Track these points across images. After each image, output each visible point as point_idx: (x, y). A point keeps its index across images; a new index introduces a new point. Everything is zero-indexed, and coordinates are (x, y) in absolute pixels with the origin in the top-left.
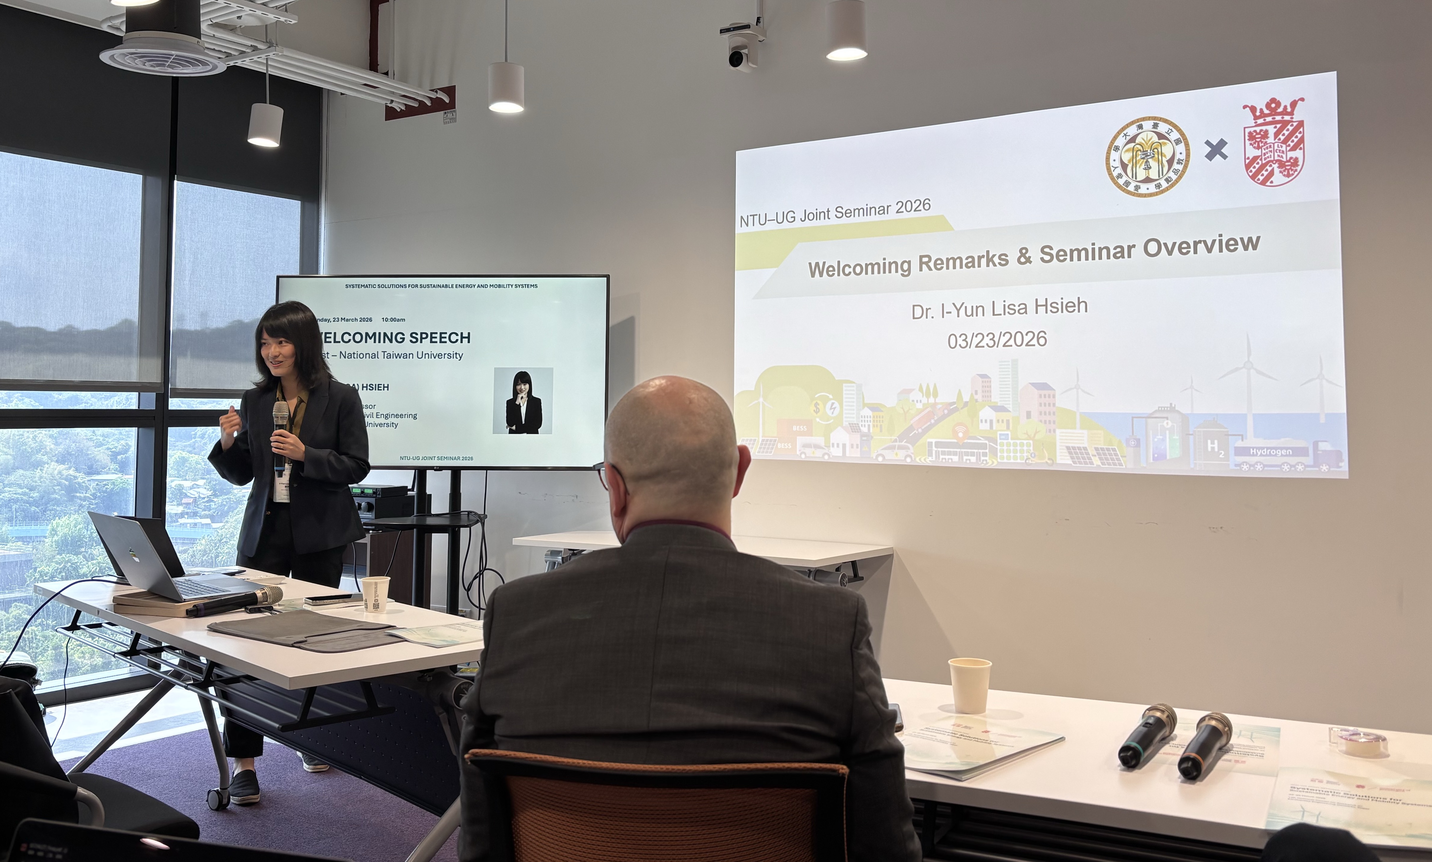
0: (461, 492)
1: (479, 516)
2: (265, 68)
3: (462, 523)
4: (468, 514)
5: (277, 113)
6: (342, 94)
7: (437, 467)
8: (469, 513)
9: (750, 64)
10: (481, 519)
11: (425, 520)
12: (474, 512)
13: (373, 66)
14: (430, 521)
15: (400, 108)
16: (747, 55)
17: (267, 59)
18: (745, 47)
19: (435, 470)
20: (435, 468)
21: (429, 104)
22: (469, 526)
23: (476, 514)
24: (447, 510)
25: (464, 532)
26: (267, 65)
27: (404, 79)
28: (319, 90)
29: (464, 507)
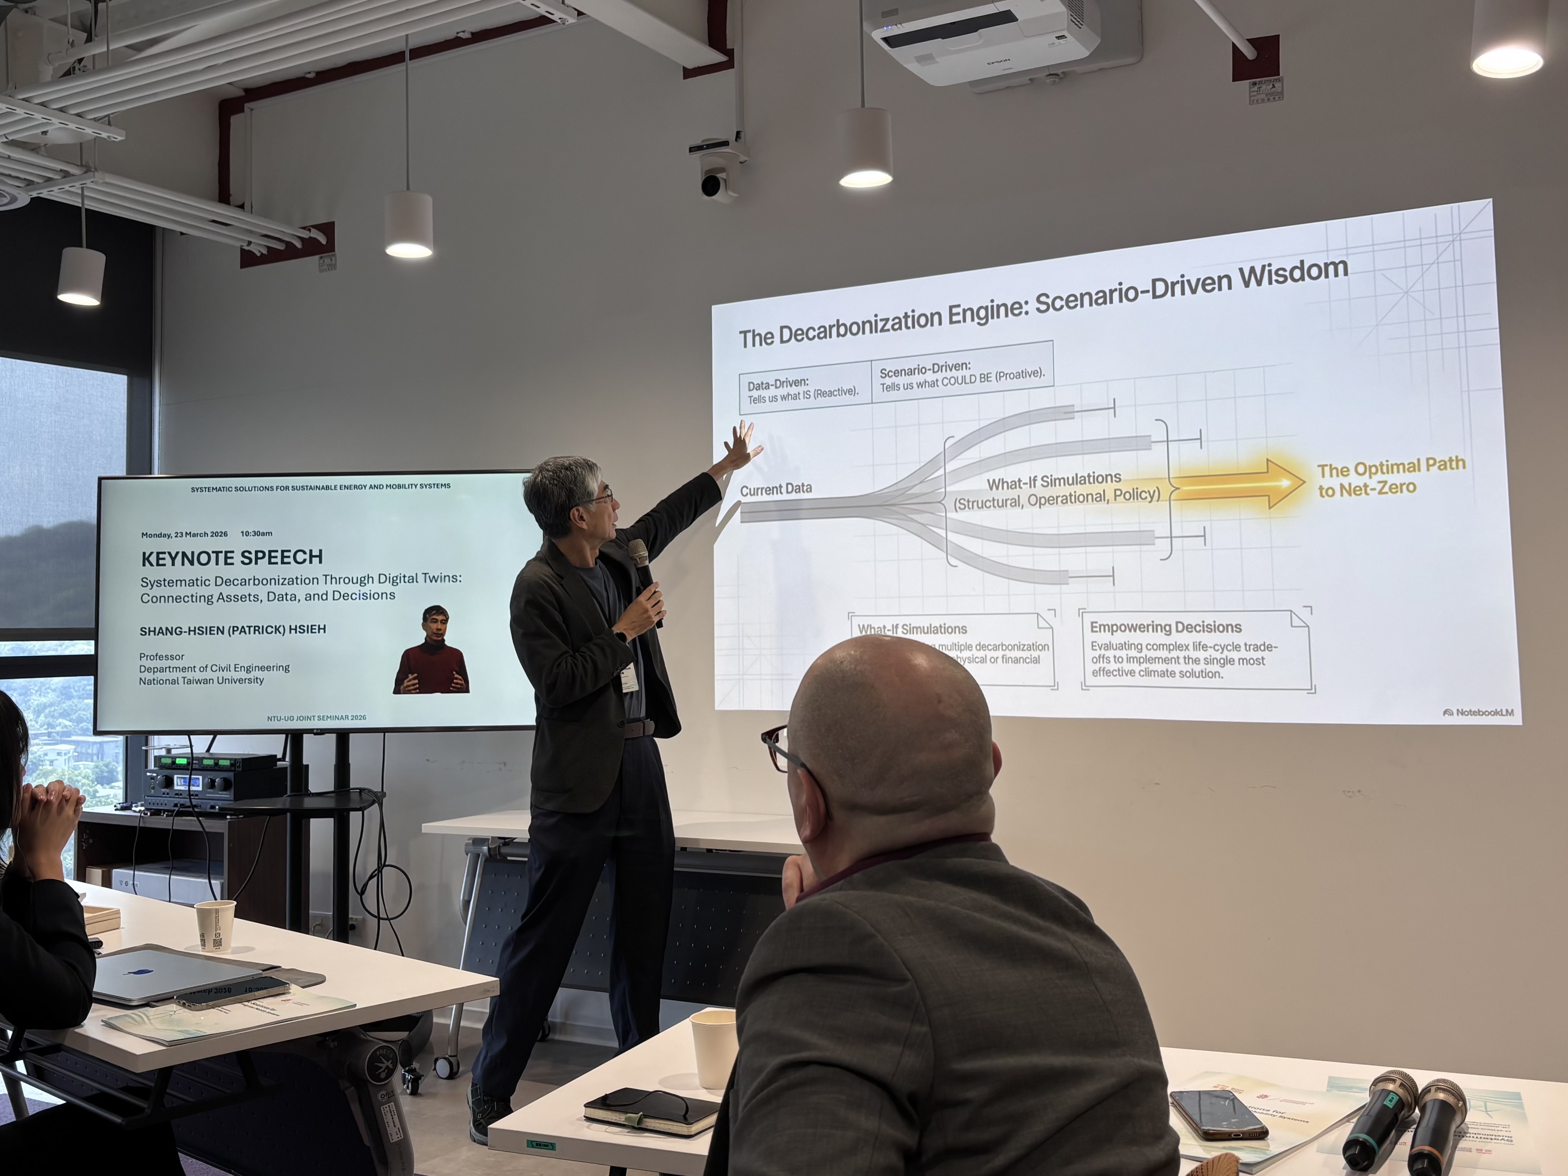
0: (350, 762)
1: (375, 793)
2: (80, 201)
3: (352, 806)
4: (360, 793)
5: (96, 261)
6: (182, 234)
7: (317, 729)
8: (361, 790)
9: (730, 193)
10: (378, 798)
11: (302, 802)
12: (367, 789)
13: (224, 197)
14: (309, 803)
15: (260, 252)
16: (725, 180)
17: (82, 188)
18: (722, 170)
19: (315, 734)
20: (315, 731)
21: (299, 245)
22: (362, 809)
23: (370, 791)
24: (331, 788)
25: (355, 818)
26: (83, 196)
27: (266, 214)
28: (152, 228)
29: (355, 782)
